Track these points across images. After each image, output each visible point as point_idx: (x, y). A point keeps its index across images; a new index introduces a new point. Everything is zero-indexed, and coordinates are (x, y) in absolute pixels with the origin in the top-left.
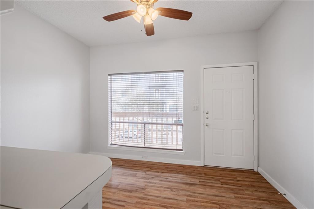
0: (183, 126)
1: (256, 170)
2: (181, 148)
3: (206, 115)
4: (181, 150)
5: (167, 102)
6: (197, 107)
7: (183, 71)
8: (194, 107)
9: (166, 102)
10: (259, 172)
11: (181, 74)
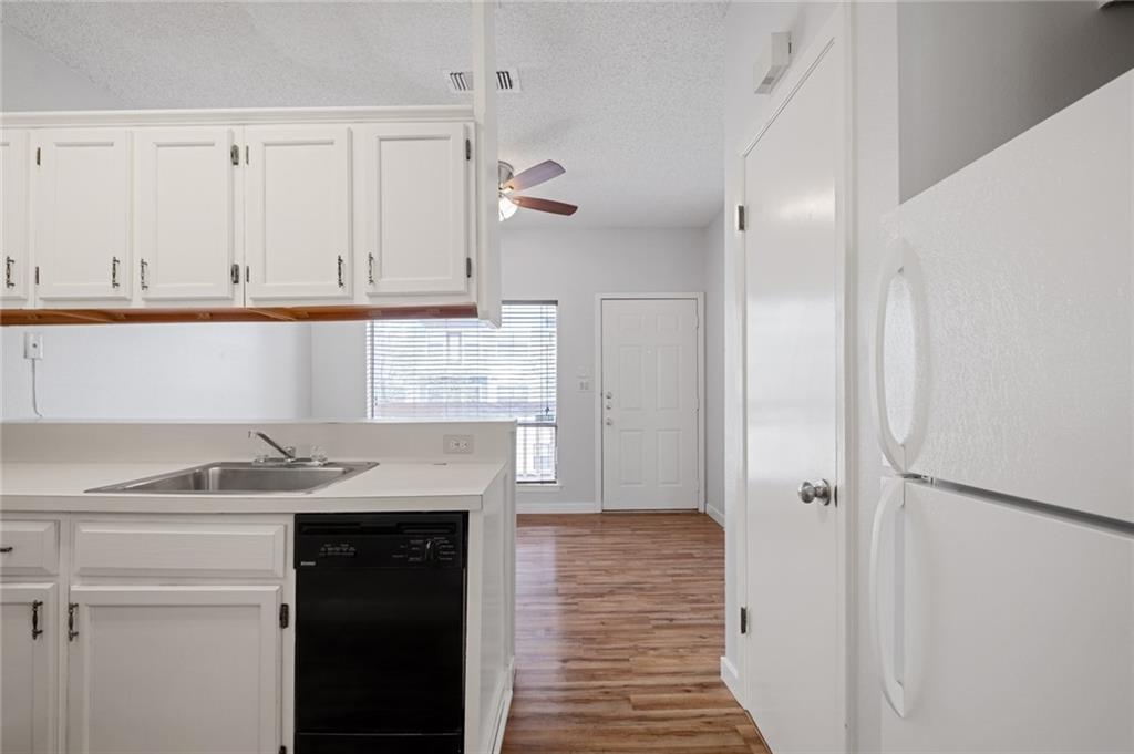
0: (556, 427)
1: (702, 510)
2: (553, 479)
3: (606, 401)
4: (555, 482)
5: (490, 377)
6: (587, 384)
7: (556, 303)
8: (582, 384)
9: (486, 379)
10: (707, 512)
11: (553, 308)
